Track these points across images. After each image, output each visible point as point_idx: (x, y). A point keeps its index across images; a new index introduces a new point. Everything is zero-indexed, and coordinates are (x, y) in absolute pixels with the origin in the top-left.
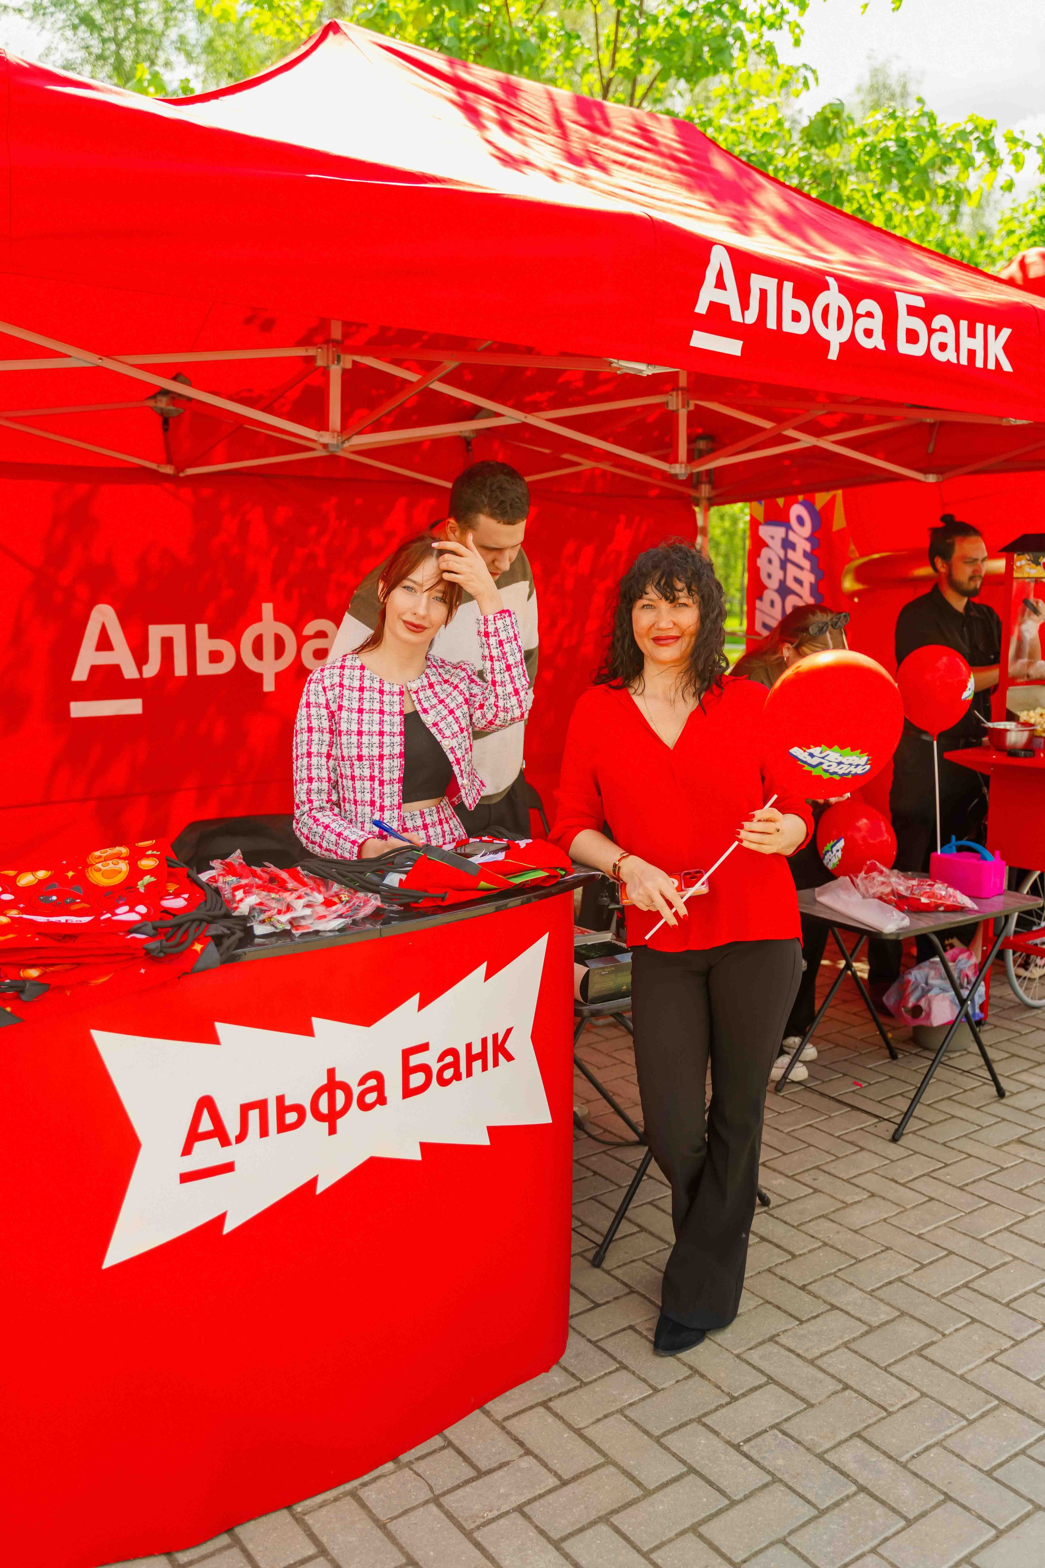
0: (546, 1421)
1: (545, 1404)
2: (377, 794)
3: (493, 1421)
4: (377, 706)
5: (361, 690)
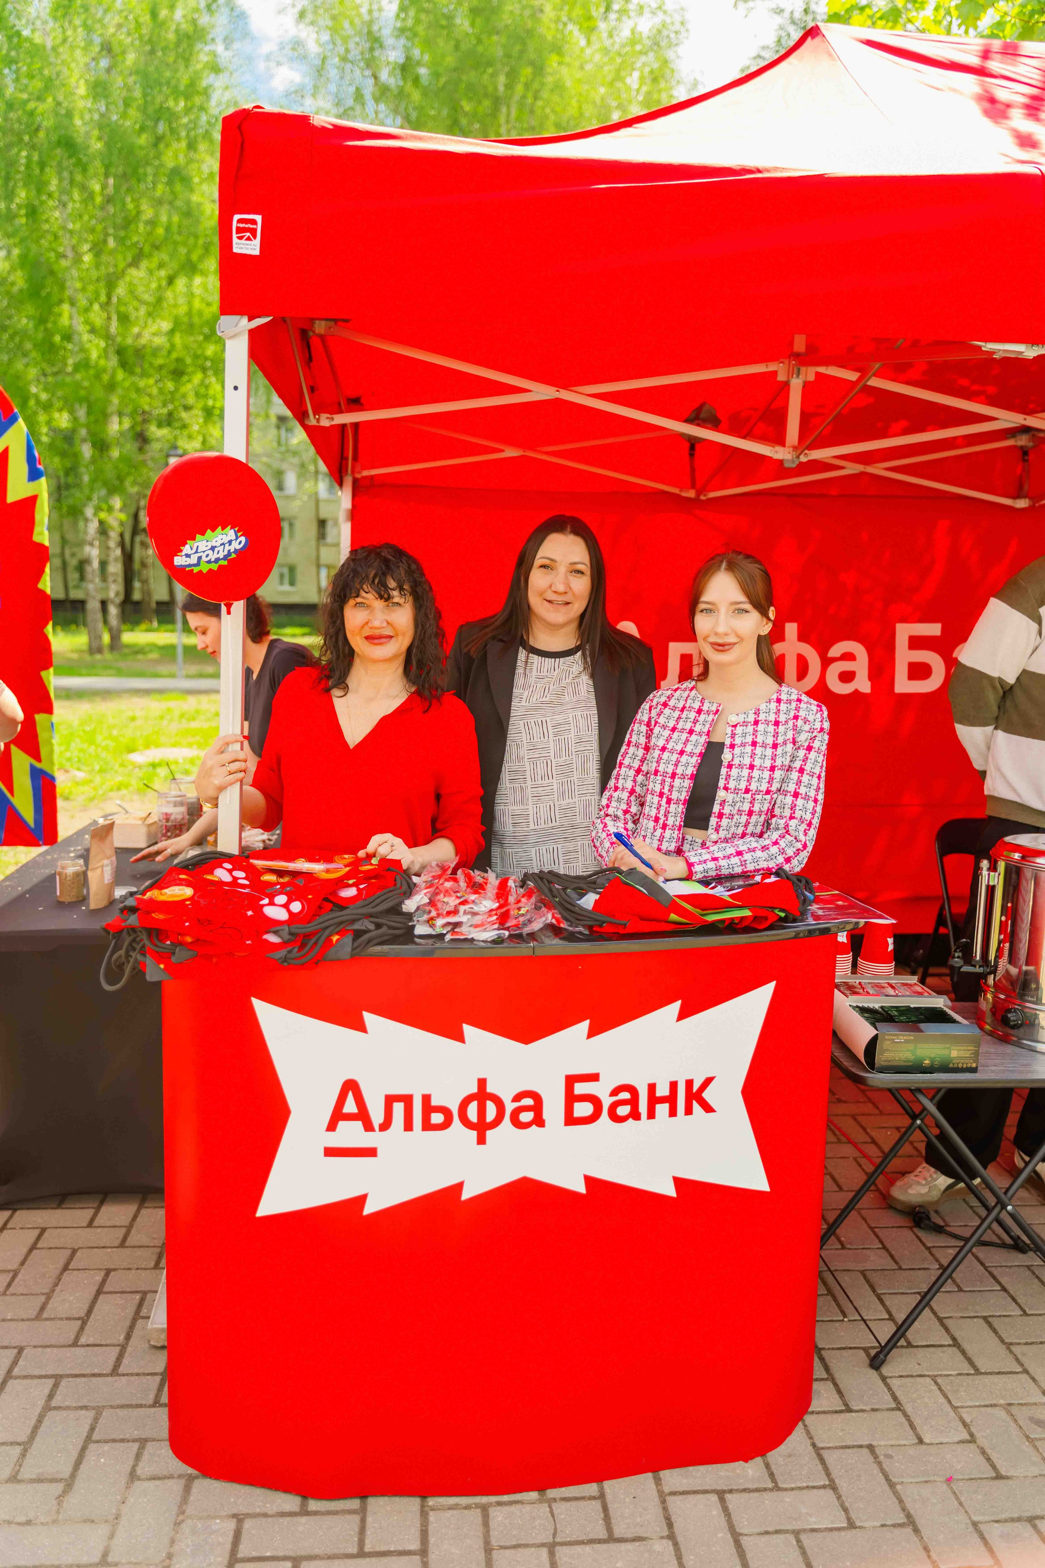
0: (711, 1511)
1: (721, 1494)
3: (659, 1491)
4: (688, 726)
5: (682, 710)
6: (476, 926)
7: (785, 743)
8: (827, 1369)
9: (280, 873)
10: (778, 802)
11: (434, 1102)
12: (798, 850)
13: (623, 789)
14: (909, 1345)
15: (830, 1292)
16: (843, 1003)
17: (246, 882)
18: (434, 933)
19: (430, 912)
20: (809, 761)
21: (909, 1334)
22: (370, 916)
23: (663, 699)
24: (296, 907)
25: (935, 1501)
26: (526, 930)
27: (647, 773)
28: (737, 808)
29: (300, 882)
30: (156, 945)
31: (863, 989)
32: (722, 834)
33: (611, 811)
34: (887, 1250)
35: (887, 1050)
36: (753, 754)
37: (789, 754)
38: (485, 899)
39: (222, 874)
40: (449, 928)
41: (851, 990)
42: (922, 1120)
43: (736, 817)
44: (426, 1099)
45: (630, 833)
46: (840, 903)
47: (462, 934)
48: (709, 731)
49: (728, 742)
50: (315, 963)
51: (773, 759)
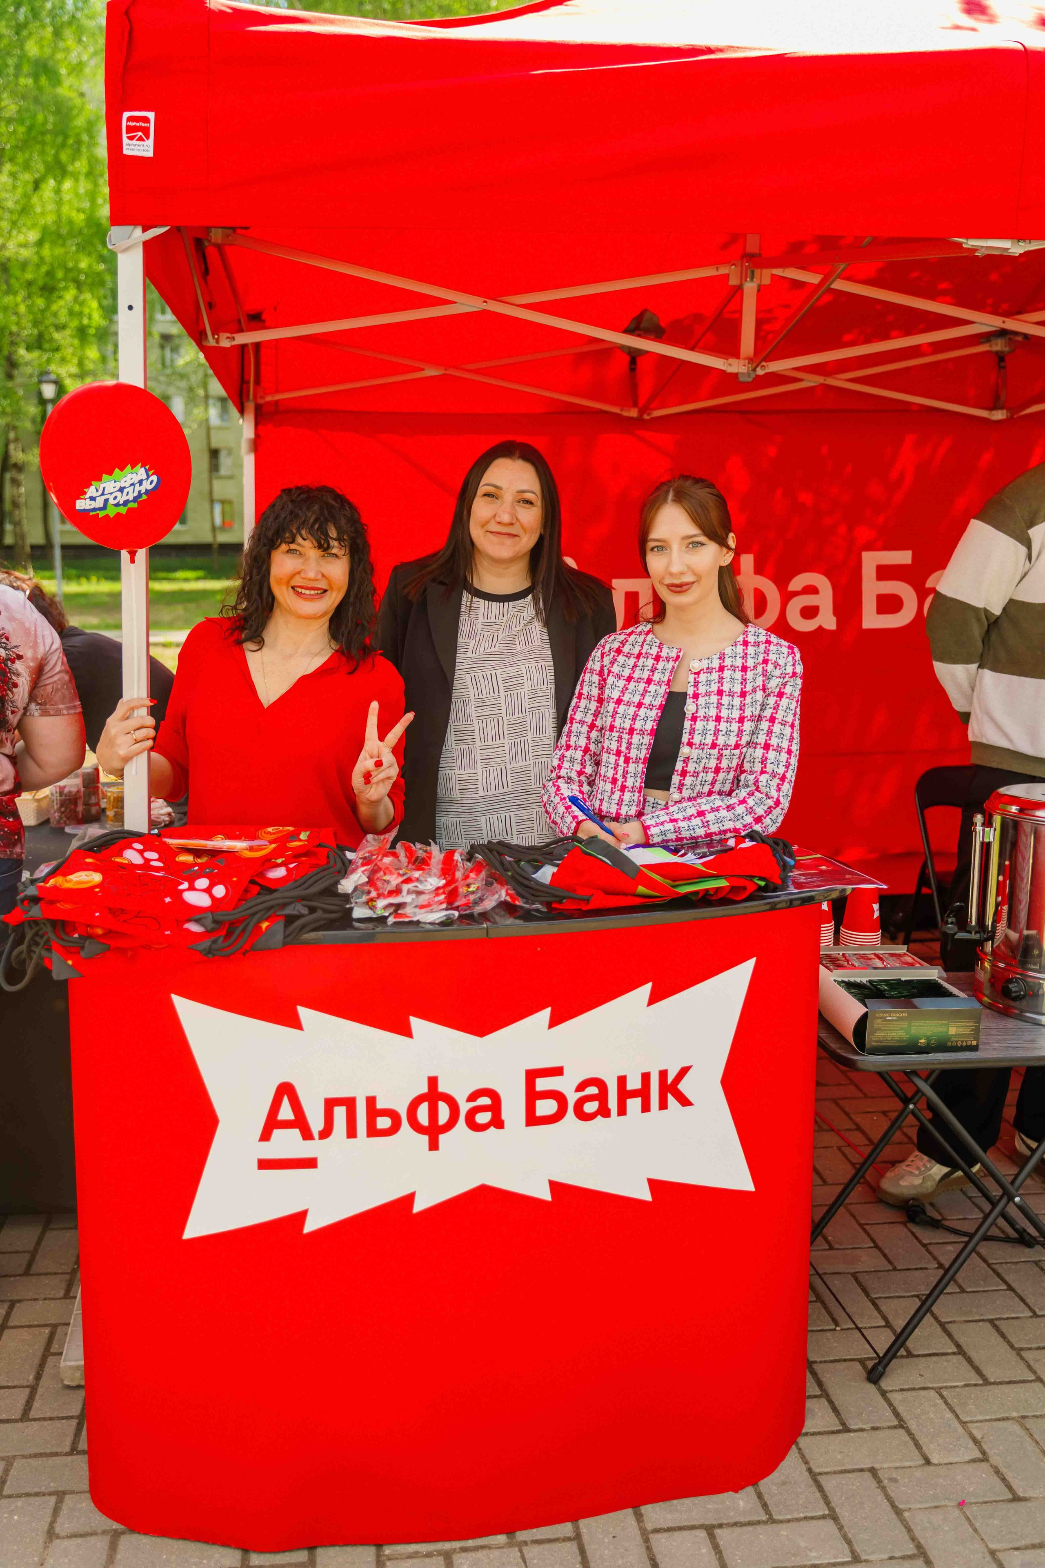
0: (700, 1549)
1: (710, 1530)
2: (620, 772)
3: (640, 1528)
4: (646, 675)
5: (638, 657)
6: (422, 907)
7: (754, 690)
8: (820, 1384)
9: (197, 853)
10: (748, 756)
11: (380, 1105)
12: (770, 807)
13: (576, 748)
14: (910, 1355)
15: (819, 1299)
16: (828, 977)
17: (160, 864)
18: (374, 916)
19: (369, 892)
20: (780, 708)
21: (910, 1344)
22: (302, 899)
23: (616, 645)
24: (220, 891)
25: (947, 1528)
26: (478, 909)
27: (602, 729)
28: (702, 765)
29: (221, 862)
30: (62, 939)
31: (848, 961)
32: (686, 793)
33: (563, 773)
34: (880, 1249)
35: (879, 1029)
36: (719, 705)
37: (759, 703)
38: (430, 876)
39: (132, 856)
40: (391, 910)
41: (835, 963)
42: (915, 1104)
43: (702, 774)
44: (371, 1101)
45: (586, 796)
46: (824, 868)
47: (408, 917)
48: (669, 681)
49: (691, 691)
50: (244, 952)
51: (742, 709)
